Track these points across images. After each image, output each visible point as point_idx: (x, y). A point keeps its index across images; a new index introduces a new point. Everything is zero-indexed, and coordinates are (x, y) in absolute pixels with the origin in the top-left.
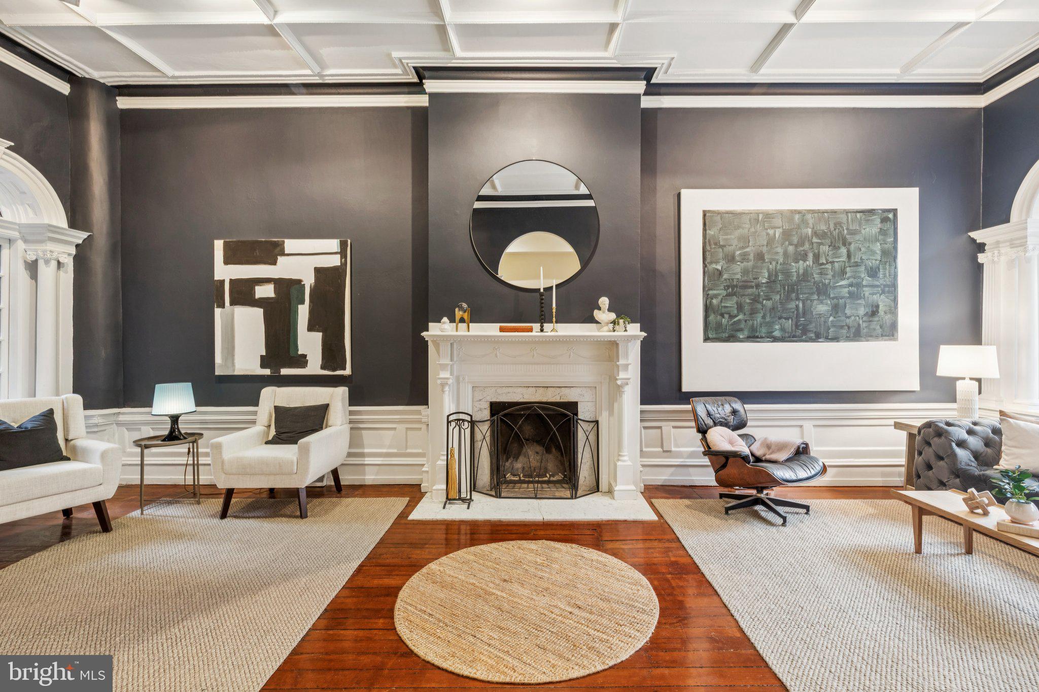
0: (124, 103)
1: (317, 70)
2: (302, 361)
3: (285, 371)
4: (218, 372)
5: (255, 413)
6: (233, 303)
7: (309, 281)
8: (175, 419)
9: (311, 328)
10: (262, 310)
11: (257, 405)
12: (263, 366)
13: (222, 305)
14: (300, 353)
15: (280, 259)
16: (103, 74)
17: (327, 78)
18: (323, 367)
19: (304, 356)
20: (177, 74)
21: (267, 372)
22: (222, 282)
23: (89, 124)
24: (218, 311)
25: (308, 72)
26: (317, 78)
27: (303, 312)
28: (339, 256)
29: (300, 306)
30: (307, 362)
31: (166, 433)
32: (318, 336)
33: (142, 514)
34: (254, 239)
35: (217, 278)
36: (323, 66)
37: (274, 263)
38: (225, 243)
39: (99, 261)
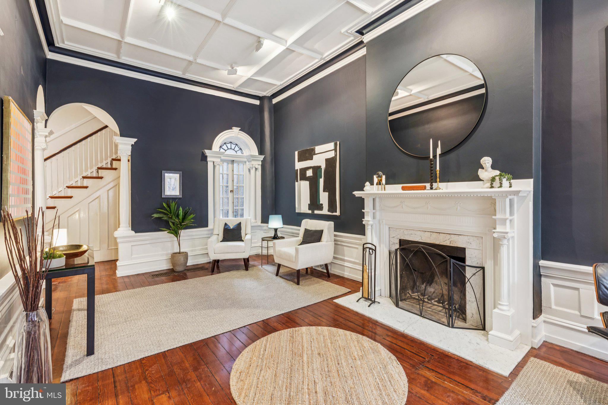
0: (275, 101)
1: (320, 57)
2: (320, 207)
3: (316, 212)
4: (297, 211)
5: (299, 230)
6: (300, 180)
7: (323, 167)
8: (276, 230)
9: (324, 191)
10: (309, 182)
11: (300, 226)
12: (309, 209)
13: (297, 181)
14: (321, 203)
15: (314, 157)
16: (268, 92)
17: (326, 59)
18: (329, 211)
19: (322, 204)
20: (282, 83)
21: (310, 212)
22: (297, 170)
23: (264, 114)
24: (296, 183)
25: (317, 60)
26: (323, 61)
27: (322, 181)
28: (334, 151)
29: (320, 179)
30: (323, 208)
31: (273, 235)
32: (327, 194)
33: (262, 267)
34: (306, 149)
35: (296, 169)
36: (322, 54)
37: (312, 159)
38: (298, 152)
39: (268, 166)
